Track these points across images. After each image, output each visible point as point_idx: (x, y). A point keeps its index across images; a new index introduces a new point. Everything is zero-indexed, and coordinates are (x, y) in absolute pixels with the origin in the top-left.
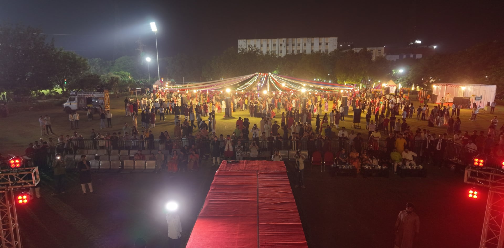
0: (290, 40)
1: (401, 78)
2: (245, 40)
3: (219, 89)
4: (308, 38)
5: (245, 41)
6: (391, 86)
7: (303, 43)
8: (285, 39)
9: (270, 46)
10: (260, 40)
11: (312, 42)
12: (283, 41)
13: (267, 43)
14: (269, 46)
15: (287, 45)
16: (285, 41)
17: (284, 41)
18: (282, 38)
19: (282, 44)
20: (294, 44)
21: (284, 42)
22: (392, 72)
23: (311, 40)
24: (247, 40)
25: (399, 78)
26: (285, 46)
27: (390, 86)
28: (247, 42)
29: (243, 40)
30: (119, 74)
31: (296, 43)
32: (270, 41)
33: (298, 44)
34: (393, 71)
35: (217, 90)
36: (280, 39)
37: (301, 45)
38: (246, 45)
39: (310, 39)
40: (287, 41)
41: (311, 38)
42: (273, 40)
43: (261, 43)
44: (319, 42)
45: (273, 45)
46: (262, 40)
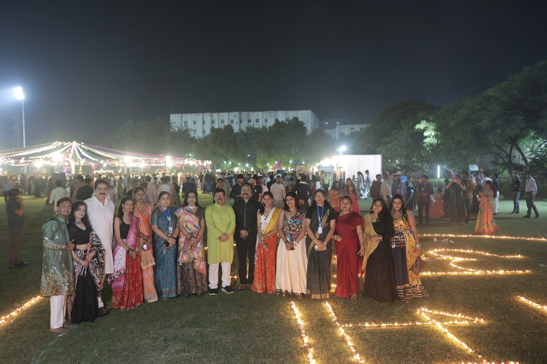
0: (244, 114)
2: (180, 115)
4: (270, 112)
5: (180, 117)
7: (263, 118)
8: (237, 113)
9: (216, 122)
10: (201, 114)
11: (276, 117)
12: (234, 116)
13: (212, 119)
14: (214, 123)
15: (241, 121)
16: (238, 116)
17: (235, 115)
18: (232, 111)
19: (233, 120)
20: (251, 120)
21: (235, 117)
23: (274, 114)
24: (183, 115)
26: (237, 123)
28: (183, 118)
29: (177, 115)
31: (254, 119)
32: (215, 115)
33: (256, 120)
36: (230, 114)
37: (260, 121)
38: (181, 121)
39: (273, 112)
40: (240, 115)
41: (274, 111)
43: (203, 119)
44: (286, 117)
45: (220, 121)
46: (205, 114)
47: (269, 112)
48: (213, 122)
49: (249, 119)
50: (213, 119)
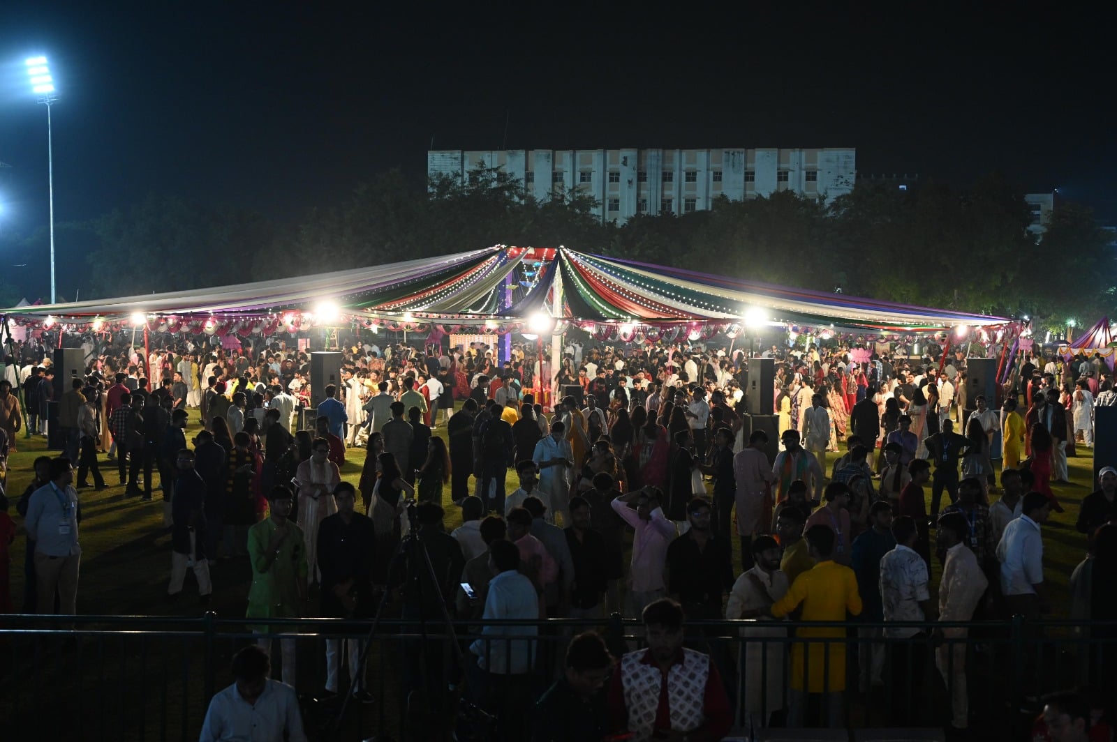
0: (653, 156)
2: (457, 154)
3: (276, 309)
4: (732, 150)
5: (455, 158)
7: (708, 169)
8: (630, 153)
9: (567, 177)
10: (522, 153)
11: (749, 165)
12: (622, 160)
13: (553, 169)
14: (561, 179)
15: (641, 177)
16: (632, 162)
17: (625, 158)
18: (618, 147)
19: (618, 174)
20: (671, 174)
21: (625, 163)
23: (743, 156)
24: (467, 154)
26: (630, 182)
28: (466, 163)
29: (447, 154)
31: (680, 170)
32: (565, 158)
33: (687, 174)
35: (263, 312)
36: (610, 153)
37: (701, 177)
38: (460, 171)
39: (740, 155)
40: (639, 159)
41: (743, 150)
42: (579, 154)
43: (527, 169)
44: (778, 168)
45: (578, 175)
46: (533, 153)
47: (727, 150)
48: (556, 177)
49: (668, 171)
50: (559, 167)
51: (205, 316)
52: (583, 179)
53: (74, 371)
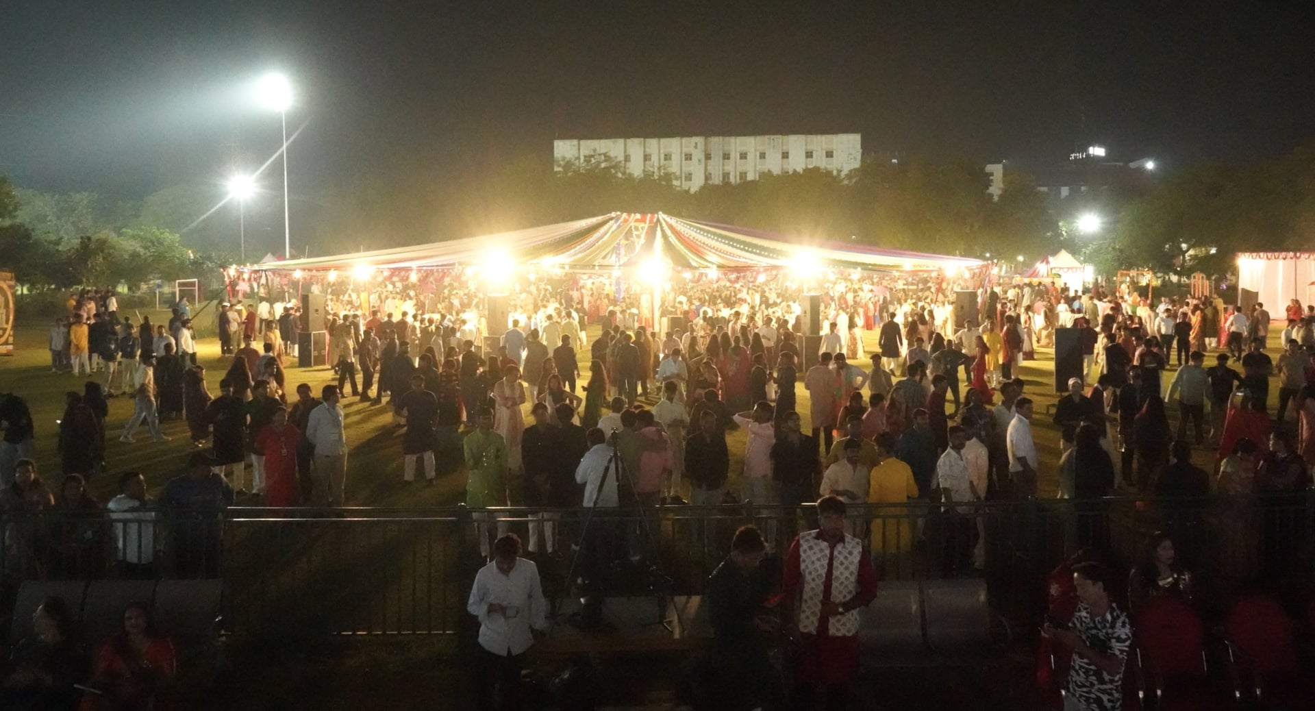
0: (716, 141)
1: (1091, 247)
2: (575, 142)
4: (772, 137)
5: (574, 146)
6: (1065, 270)
7: (756, 150)
8: (699, 140)
9: (654, 158)
10: (621, 141)
11: (785, 148)
12: (694, 145)
13: (644, 151)
14: (650, 159)
15: (708, 157)
16: (701, 146)
17: (696, 144)
18: (690, 134)
19: (691, 155)
20: (729, 155)
21: (696, 147)
22: (1058, 227)
23: (780, 141)
24: (582, 142)
25: (1086, 246)
26: (699, 161)
27: (1061, 270)
28: (581, 151)
29: (568, 142)
30: (138, 235)
31: (736, 151)
32: (653, 143)
33: (741, 154)
34: (1060, 224)
36: (685, 140)
37: (750, 156)
38: (577, 155)
39: (779, 139)
40: (706, 144)
41: (780, 136)
42: (663, 141)
43: (625, 151)
44: (806, 149)
45: (662, 156)
46: (629, 141)
47: (769, 136)
48: (647, 158)
49: (727, 152)
50: (648, 151)
51: (408, 269)
52: (666, 159)
53: (317, 310)
